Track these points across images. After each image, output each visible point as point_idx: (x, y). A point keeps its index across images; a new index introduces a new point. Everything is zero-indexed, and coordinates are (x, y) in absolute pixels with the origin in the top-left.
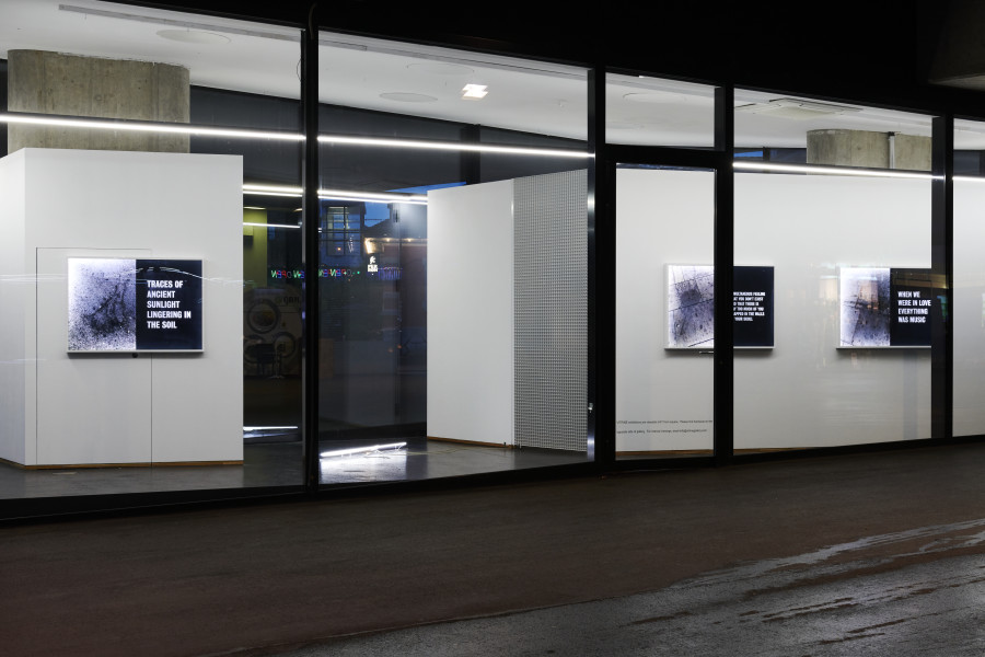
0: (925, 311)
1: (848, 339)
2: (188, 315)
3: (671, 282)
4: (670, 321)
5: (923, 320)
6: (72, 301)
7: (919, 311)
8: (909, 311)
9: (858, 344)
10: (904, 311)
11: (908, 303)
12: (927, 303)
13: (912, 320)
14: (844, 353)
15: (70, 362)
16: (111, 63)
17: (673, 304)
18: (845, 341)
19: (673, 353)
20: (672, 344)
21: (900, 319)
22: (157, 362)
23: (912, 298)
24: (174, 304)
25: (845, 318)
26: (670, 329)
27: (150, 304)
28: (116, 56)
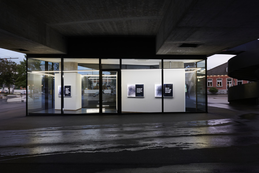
0: (170, 91)
1: (156, 95)
2: (69, 92)
3: (128, 87)
4: (128, 93)
5: (170, 92)
6: (58, 91)
7: (169, 91)
8: (167, 91)
9: (158, 96)
10: (166, 91)
11: (167, 90)
12: (171, 90)
13: (168, 92)
14: (156, 98)
15: (59, 98)
16: (67, 63)
17: (128, 90)
18: (156, 96)
19: (129, 97)
20: (128, 96)
21: (166, 92)
22: (67, 98)
23: (168, 89)
24: (68, 91)
25: (156, 92)
26: (128, 94)
27: (66, 91)
28: (67, 62)
